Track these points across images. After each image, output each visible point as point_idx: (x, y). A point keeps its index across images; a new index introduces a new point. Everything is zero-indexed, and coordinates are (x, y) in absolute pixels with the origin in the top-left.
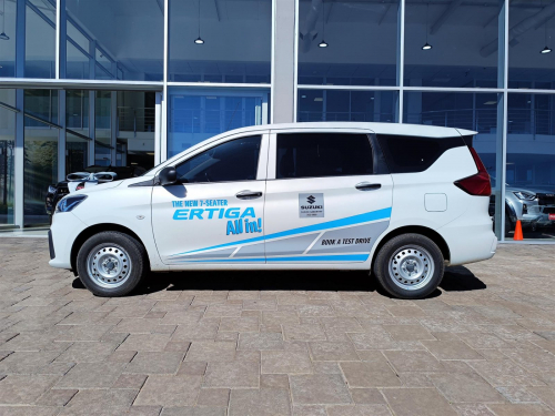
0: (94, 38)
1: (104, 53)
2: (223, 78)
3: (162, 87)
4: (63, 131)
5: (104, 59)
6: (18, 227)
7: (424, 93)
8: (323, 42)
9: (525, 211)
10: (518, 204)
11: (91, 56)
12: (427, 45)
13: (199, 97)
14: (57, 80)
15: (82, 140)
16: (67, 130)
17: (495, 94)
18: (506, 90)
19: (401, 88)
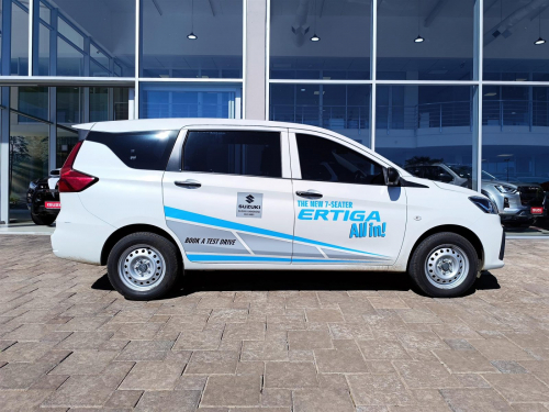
0: (88, 35)
1: (100, 50)
2: (221, 74)
3: (134, 82)
4: (53, 127)
5: (101, 55)
6: (4, 223)
7: (420, 86)
8: (315, 36)
9: (506, 205)
10: (499, 197)
11: (86, 52)
12: (419, 37)
13: (167, 92)
14: (30, 77)
15: (75, 135)
16: (57, 126)
17: (469, 87)
18: (481, 82)
19: (374, 82)
